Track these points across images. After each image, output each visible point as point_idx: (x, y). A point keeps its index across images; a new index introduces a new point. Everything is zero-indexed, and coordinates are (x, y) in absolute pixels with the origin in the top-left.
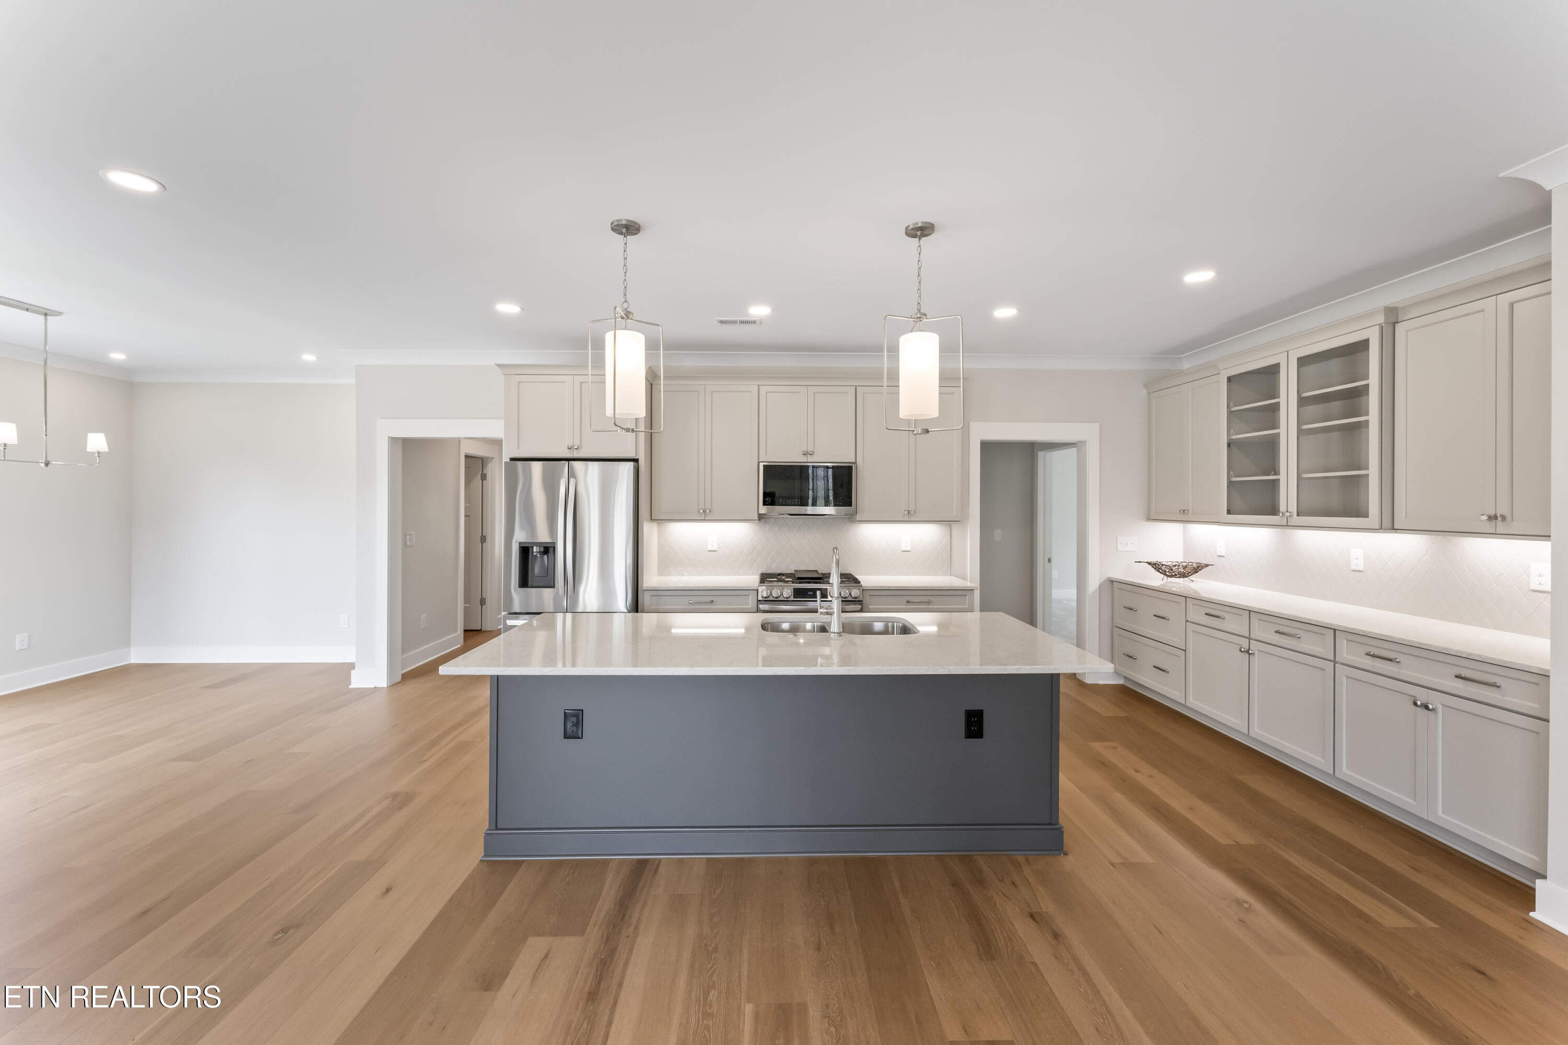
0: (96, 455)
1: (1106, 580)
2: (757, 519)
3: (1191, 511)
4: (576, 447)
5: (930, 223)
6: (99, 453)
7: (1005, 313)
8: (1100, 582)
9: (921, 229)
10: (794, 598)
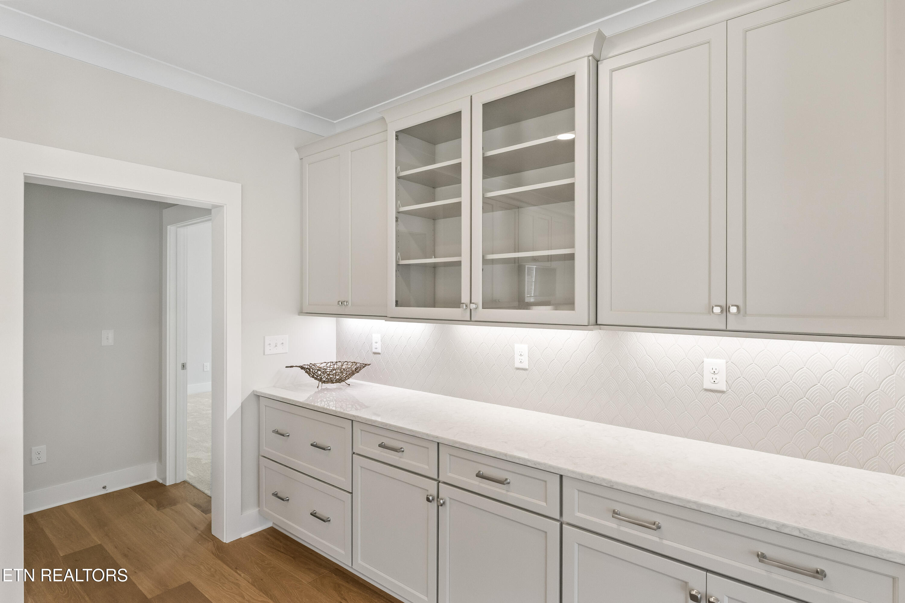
1: (251, 393)
3: (350, 303)
8: (242, 401)
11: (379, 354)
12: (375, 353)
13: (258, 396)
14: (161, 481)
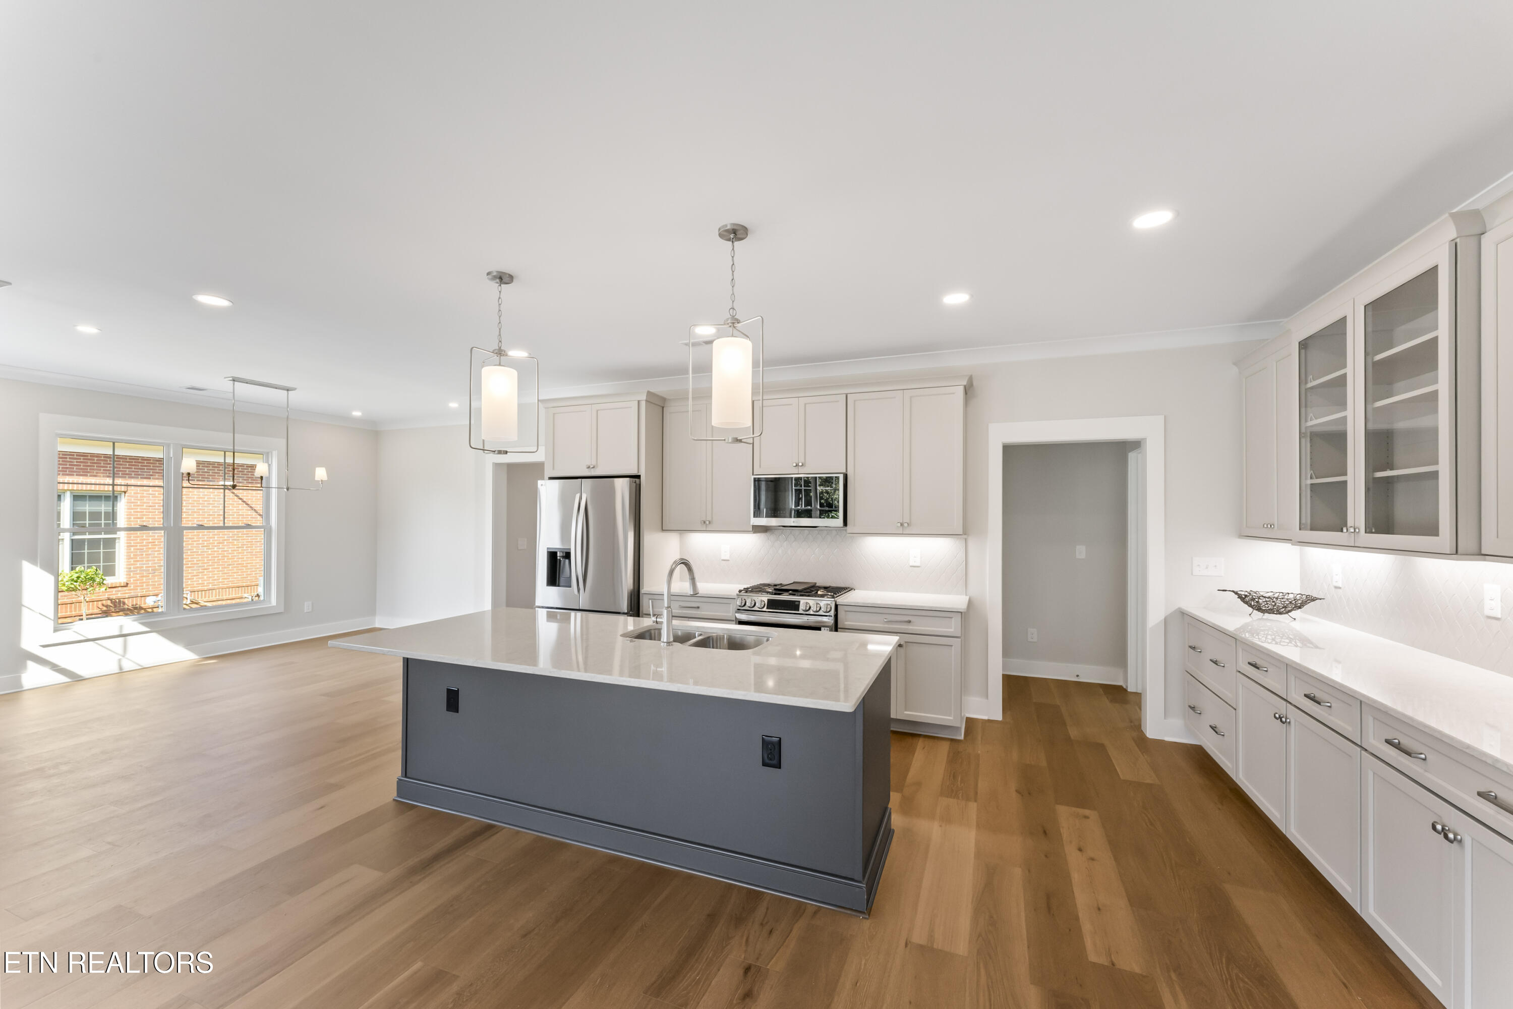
0: (320, 483)
1: (1176, 610)
2: (751, 530)
3: (1276, 526)
4: (592, 466)
5: (743, 226)
6: (322, 481)
7: (956, 299)
8: (1166, 615)
9: (734, 232)
10: (767, 608)
11: (1340, 588)
12: (1336, 587)
13: (1182, 614)
14: (1125, 687)
